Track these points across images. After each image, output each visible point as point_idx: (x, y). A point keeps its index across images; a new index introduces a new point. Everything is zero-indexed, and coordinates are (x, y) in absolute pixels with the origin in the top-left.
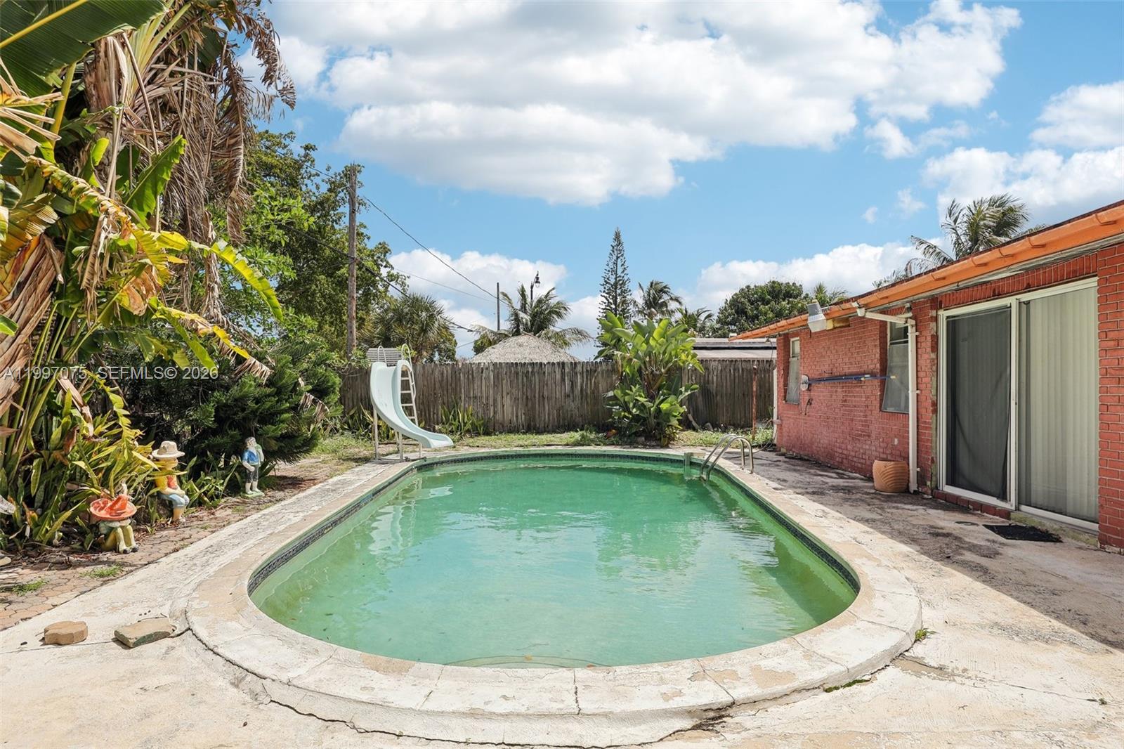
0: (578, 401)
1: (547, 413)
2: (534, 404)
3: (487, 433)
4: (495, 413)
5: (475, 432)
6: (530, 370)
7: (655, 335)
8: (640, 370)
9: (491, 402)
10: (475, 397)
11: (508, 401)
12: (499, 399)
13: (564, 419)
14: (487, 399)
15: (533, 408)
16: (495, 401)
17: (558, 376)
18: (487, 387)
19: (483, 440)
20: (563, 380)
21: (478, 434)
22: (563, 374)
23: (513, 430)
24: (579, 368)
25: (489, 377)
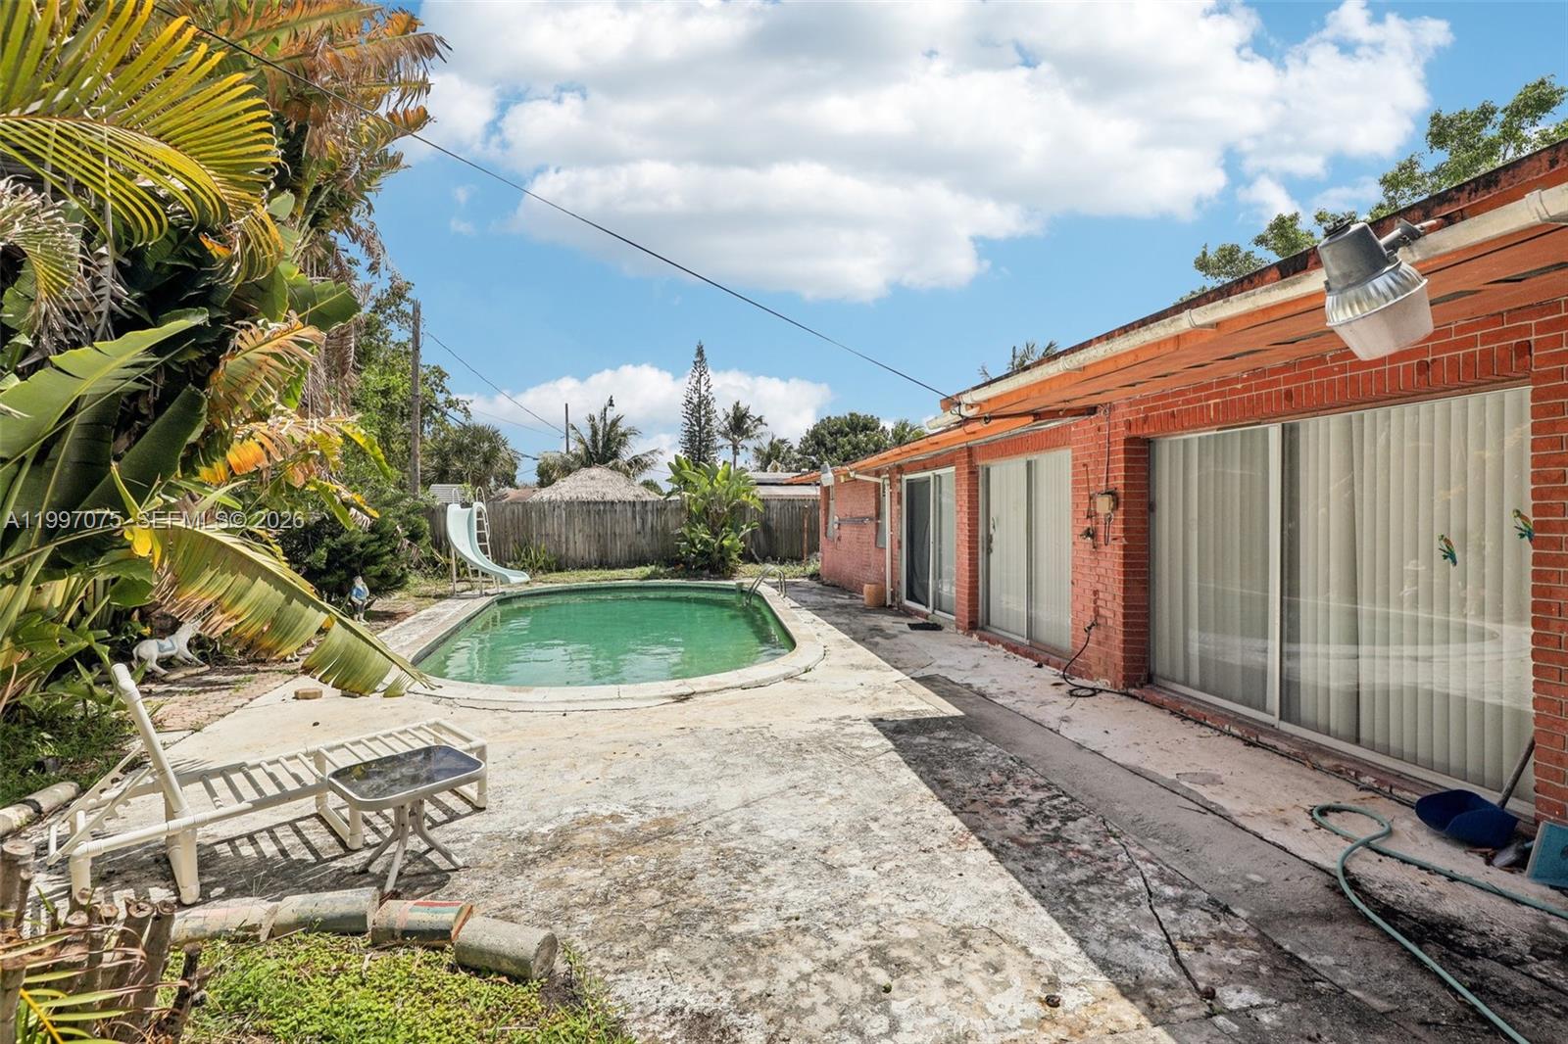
0: (648, 537)
1: (619, 549)
2: (605, 540)
3: (559, 569)
4: (567, 549)
5: (548, 568)
6: (602, 508)
7: (719, 477)
8: (705, 509)
9: (563, 539)
10: (547, 535)
11: (579, 538)
12: (571, 536)
13: (635, 555)
14: (559, 536)
15: (605, 546)
16: (567, 538)
17: (630, 514)
18: (560, 525)
19: (555, 576)
20: (634, 518)
21: (550, 571)
22: (634, 512)
23: (586, 566)
24: (649, 507)
25: (561, 515)
